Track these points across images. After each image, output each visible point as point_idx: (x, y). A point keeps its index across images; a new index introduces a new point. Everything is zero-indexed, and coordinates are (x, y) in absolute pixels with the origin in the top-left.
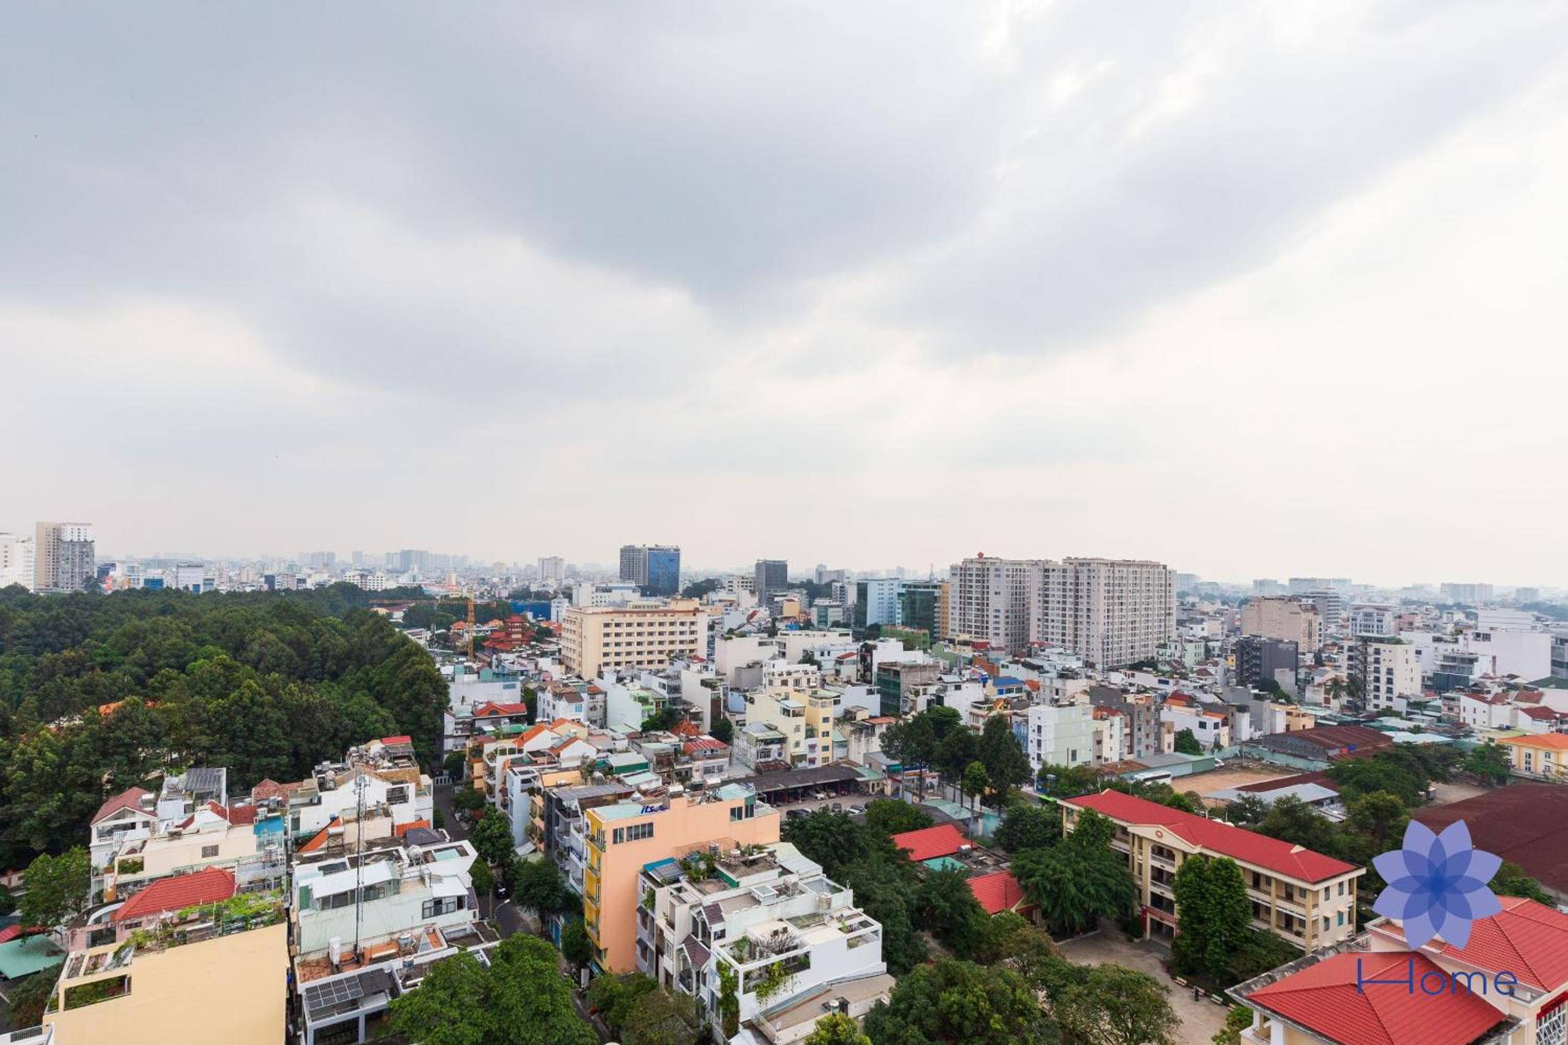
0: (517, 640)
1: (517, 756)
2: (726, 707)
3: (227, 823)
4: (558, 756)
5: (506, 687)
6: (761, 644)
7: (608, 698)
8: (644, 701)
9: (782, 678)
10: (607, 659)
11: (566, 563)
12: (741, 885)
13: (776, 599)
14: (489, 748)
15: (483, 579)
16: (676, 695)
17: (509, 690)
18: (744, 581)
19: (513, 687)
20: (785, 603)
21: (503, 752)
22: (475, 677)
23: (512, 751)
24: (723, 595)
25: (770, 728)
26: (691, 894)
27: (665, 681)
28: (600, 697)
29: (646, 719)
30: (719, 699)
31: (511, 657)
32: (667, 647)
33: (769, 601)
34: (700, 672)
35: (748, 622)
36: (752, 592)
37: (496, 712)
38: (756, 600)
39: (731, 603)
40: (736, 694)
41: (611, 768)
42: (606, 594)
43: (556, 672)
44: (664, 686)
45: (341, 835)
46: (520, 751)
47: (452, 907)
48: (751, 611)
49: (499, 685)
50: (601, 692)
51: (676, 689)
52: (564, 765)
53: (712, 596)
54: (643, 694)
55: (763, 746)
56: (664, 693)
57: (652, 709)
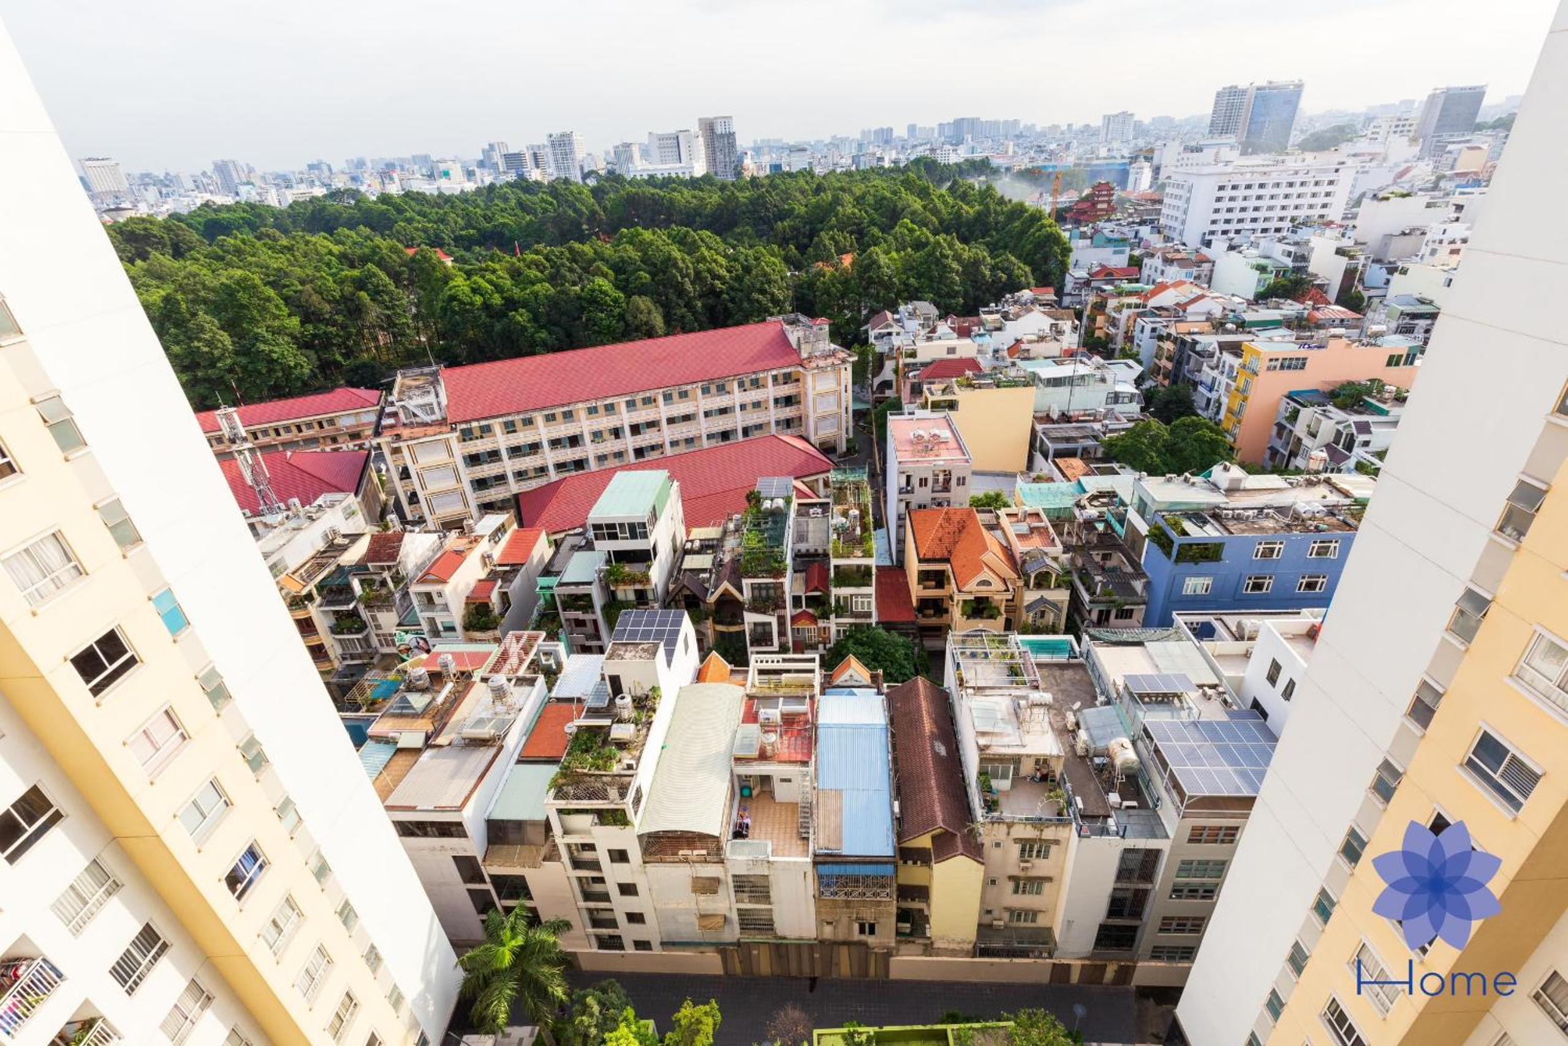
0: (1102, 210)
1: (1141, 310)
2: (1361, 280)
3: (955, 335)
4: (1184, 311)
5: (1115, 252)
6: (1429, 206)
7: (1215, 268)
8: (1262, 269)
9: (1453, 246)
10: (1214, 227)
11: (1136, 118)
12: (1391, 414)
13: (1450, 147)
14: (1112, 303)
15: (1039, 147)
16: (1303, 264)
17: (1117, 256)
18: (1400, 126)
19: (1122, 252)
20: (1466, 152)
21: (1129, 306)
22: (1088, 241)
23: (1137, 306)
24: (1362, 146)
25: (1422, 302)
26: (1338, 414)
27: (1292, 249)
28: (1206, 266)
29: (1262, 290)
30: (1355, 270)
31: (1110, 226)
32: (1290, 213)
33: (1438, 150)
34: (1337, 239)
35: (1395, 183)
36: (1413, 140)
37: (1110, 274)
38: (1416, 150)
39: (1373, 157)
40: (1377, 266)
41: (1244, 322)
42: (1195, 155)
43: (1156, 241)
44: (1289, 254)
45: (1028, 350)
46: (1145, 306)
47: (1126, 400)
48: (1404, 166)
49: (1109, 250)
50: (1208, 261)
51: (1304, 258)
52: (1189, 319)
53: (1346, 148)
54: (1263, 262)
55: (1407, 320)
56: (1289, 262)
57: (1271, 278)
